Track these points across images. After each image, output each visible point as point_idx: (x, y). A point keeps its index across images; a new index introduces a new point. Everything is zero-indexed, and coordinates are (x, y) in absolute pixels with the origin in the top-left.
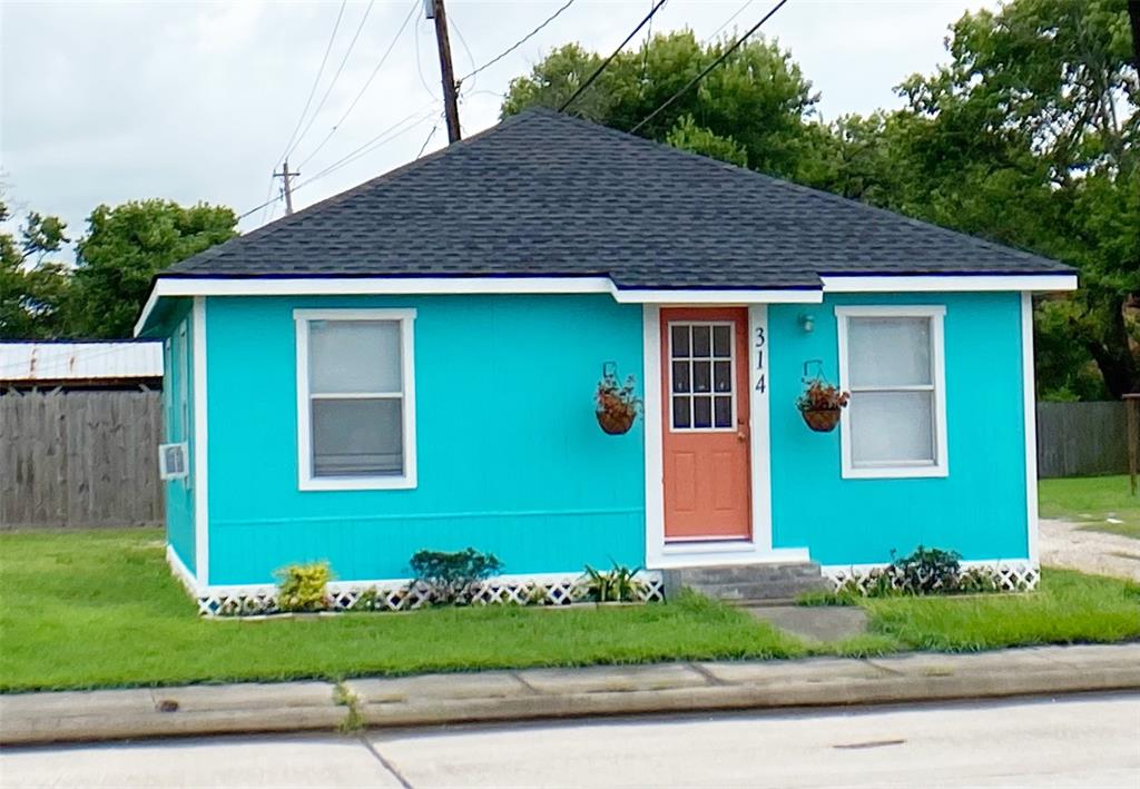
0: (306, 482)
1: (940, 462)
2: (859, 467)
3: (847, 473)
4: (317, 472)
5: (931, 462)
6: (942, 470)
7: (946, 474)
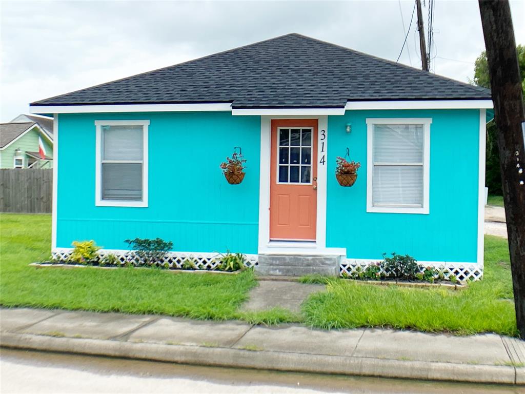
0: (99, 202)
1: (424, 206)
2: (377, 206)
3: (370, 209)
4: (104, 197)
5: (420, 205)
6: (426, 210)
7: (428, 213)
